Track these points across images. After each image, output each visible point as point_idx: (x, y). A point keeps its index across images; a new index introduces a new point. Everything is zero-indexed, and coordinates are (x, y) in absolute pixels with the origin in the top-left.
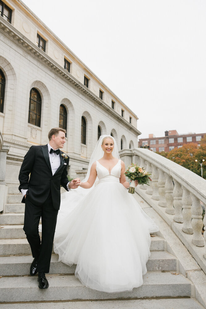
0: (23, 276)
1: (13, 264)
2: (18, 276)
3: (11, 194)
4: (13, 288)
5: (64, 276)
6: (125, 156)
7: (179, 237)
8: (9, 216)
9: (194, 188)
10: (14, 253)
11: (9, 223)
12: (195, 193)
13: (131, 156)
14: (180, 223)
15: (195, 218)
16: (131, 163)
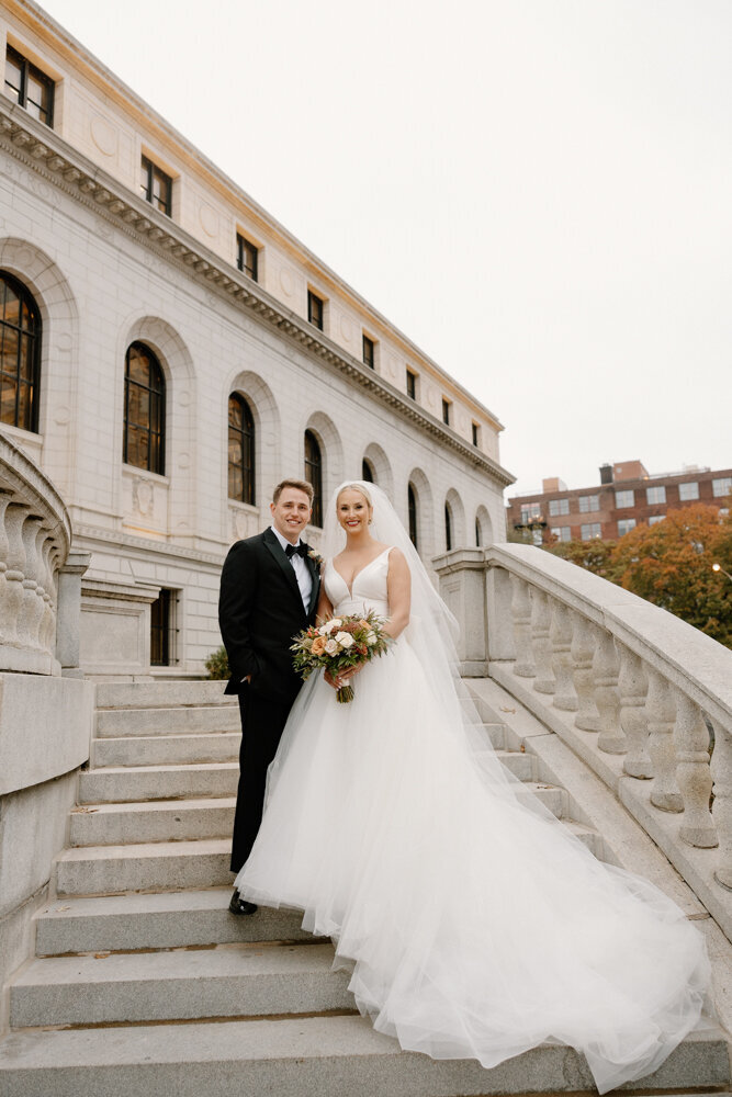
0: (171, 949)
1: (140, 915)
2: (155, 950)
3: (106, 708)
5: (292, 947)
7: (642, 822)
8: (108, 775)
9: (677, 669)
10: (137, 884)
11: (112, 798)
12: (682, 684)
13: (481, 569)
14: (645, 779)
15: (685, 761)
16: (482, 595)
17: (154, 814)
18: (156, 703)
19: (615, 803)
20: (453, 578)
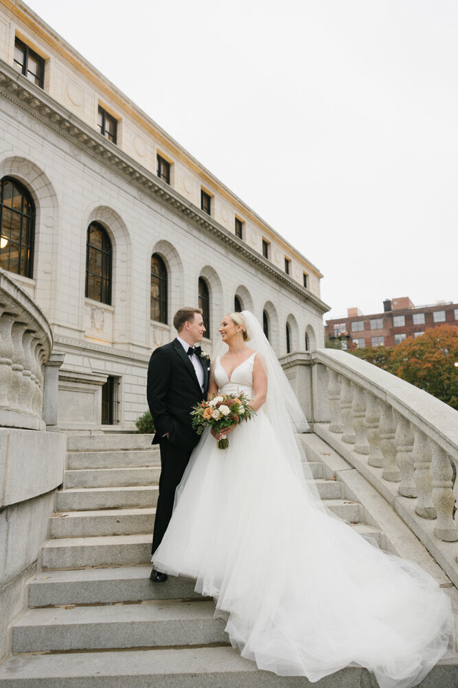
0: (113, 604)
1: (94, 582)
2: (103, 604)
3: (73, 451)
4: (100, 624)
5: (189, 603)
6: (298, 366)
7: (410, 525)
8: (75, 493)
9: (433, 428)
10: (92, 562)
11: (77, 508)
12: (435, 438)
13: (309, 365)
14: (412, 498)
15: (437, 487)
16: (309, 381)
17: (103, 518)
18: (105, 448)
19: (393, 513)
20: (291, 370)
